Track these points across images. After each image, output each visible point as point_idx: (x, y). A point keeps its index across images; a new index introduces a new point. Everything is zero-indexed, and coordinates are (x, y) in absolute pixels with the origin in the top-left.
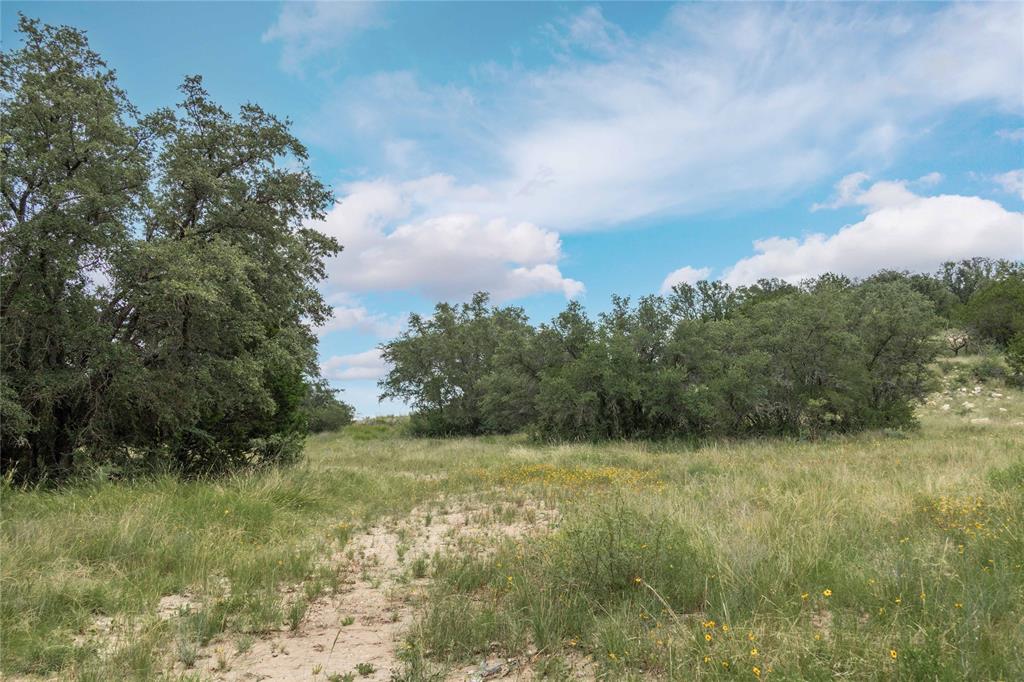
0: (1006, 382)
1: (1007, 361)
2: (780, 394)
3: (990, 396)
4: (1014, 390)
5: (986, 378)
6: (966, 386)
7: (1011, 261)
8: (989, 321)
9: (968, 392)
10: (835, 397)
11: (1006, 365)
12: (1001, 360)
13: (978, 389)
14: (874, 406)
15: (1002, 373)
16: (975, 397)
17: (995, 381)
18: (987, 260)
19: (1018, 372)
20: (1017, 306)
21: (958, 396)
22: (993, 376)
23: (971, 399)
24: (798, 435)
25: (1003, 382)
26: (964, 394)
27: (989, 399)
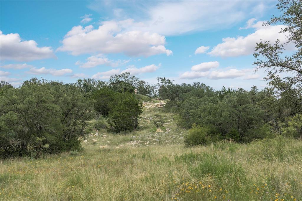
0: (108, 130)
1: (108, 122)
2: (21, 135)
3: (102, 136)
4: (111, 134)
5: (100, 129)
6: (93, 132)
7: (103, 81)
8: (99, 105)
9: (93, 135)
10: (49, 136)
11: (107, 123)
12: (105, 121)
13: (97, 133)
14: (64, 141)
15: (106, 127)
16: (96, 137)
17: (103, 130)
18: (93, 80)
19: (111, 127)
20: (109, 99)
21: (89, 136)
22: (102, 128)
23: (95, 138)
24: (30, 156)
25: (106, 130)
26: (92, 136)
27: (102, 138)
